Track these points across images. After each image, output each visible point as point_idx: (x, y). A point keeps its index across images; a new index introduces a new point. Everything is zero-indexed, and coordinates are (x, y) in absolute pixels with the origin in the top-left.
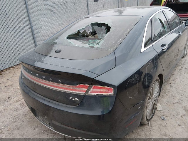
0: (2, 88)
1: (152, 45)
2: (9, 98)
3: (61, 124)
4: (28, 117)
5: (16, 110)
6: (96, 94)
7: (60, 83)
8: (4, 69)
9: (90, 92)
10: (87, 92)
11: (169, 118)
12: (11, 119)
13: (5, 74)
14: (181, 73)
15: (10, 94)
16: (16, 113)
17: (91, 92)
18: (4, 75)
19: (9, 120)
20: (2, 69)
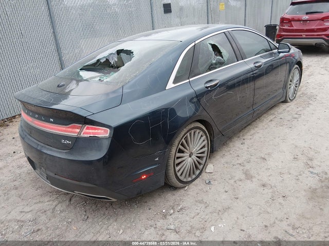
0: (9, 140)
1: (188, 81)
2: (14, 152)
3: (56, 174)
4: (32, 176)
5: (20, 167)
6: (89, 136)
7: (51, 122)
8: (17, 114)
9: (82, 133)
10: (80, 133)
11: (216, 182)
12: (10, 178)
13: (16, 122)
14: (269, 126)
15: (17, 148)
16: (18, 171)
17: (84, 134)
18: (14, 123)
19: (8, 178)
20: (13, 115)
